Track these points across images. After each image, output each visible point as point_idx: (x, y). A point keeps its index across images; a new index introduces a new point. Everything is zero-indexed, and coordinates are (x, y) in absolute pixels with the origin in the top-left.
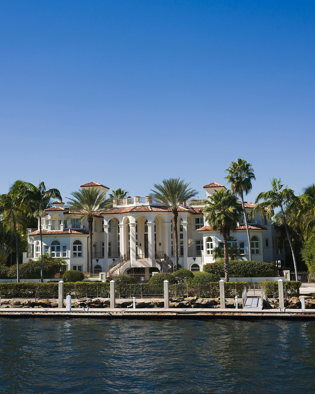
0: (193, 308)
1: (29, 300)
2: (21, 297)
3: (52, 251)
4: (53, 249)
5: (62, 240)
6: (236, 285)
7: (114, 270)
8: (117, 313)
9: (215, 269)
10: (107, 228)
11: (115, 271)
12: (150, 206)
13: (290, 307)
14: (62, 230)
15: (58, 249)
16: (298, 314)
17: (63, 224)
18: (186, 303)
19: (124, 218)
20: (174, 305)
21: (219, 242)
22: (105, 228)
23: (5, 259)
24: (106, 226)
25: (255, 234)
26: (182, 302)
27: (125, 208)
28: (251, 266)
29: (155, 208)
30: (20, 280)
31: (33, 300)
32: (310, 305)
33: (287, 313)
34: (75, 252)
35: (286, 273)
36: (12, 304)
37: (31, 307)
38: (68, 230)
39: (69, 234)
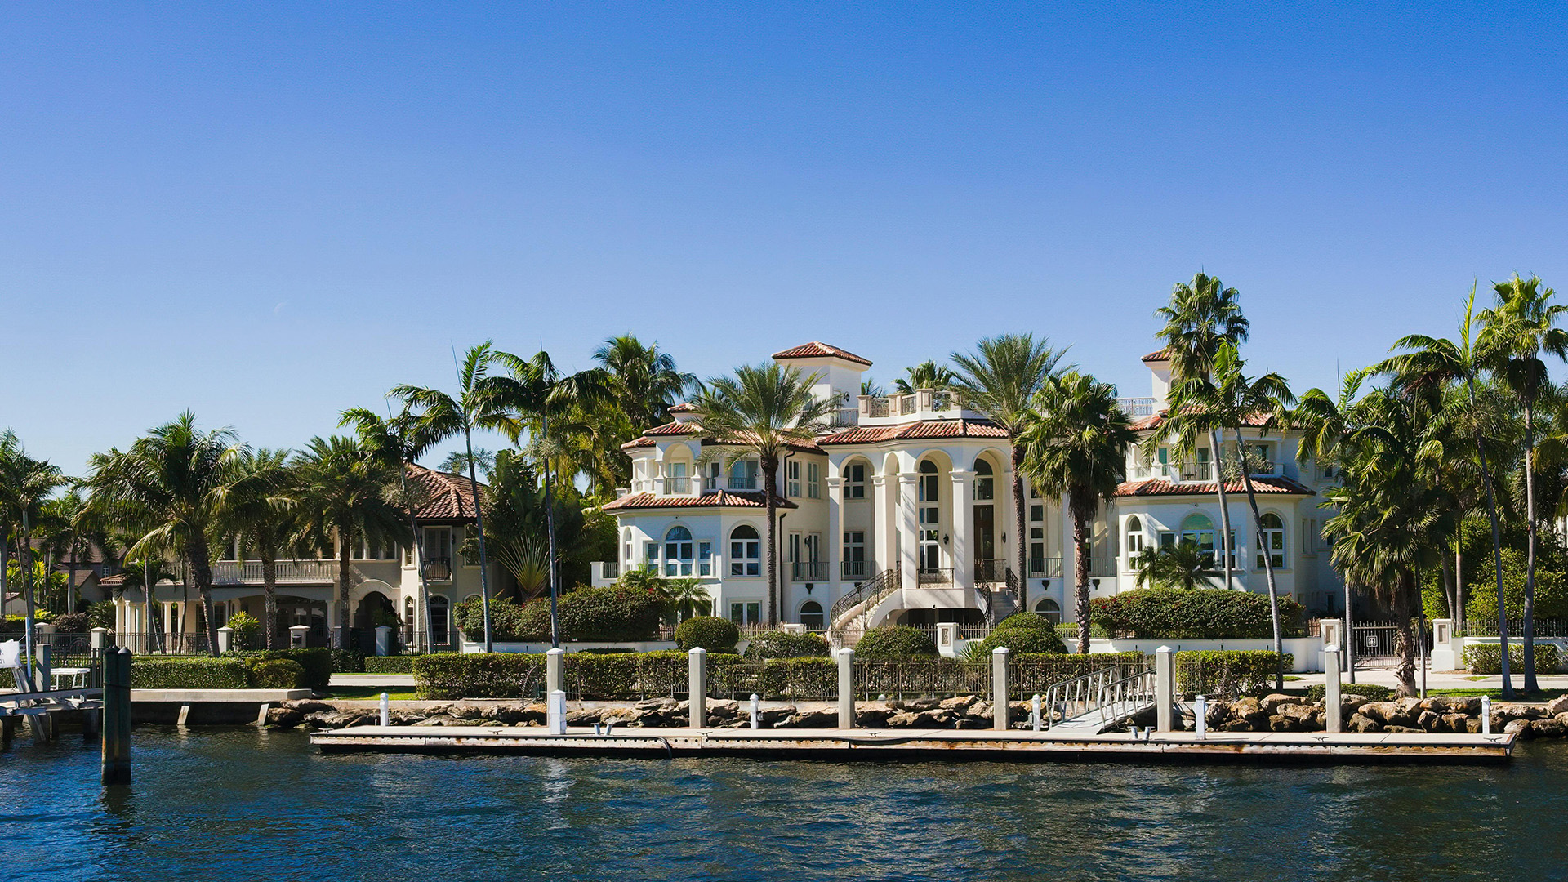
0: (960, 729)
1: (503, 703)
2: (487, 695)
3: (668, 558)
4: (671, 552)
5: (699, 526)
6: (1094, 662)
7: (853, 615)
8: (686, 741)
9: (1114, 614)
10: (837, 487)
11: (855, 620)
12: (964, 419)
13: (1229, 728)
14: (695, 493)
15: (687, 553)
16: (1183, 746)
17: (699, 477)
18: (940, 716)
19: (886, 455)
20: (906, 721)
21: (1159, 532)
22: (831, 487)
23: (538, 581)
24: (835, 482)
25: (1272, 508)
26: (927, 712)
27: (896, 425)
28: (1218, 606)
29: (978, 426)
30: (495, 645)
31: (514, 705)
32: (1286, 722)
33: (1152, 742)
34: (737, 561)
35: (1328, 628)
36: (456, 716)
37: (507, 725)
38: (717, 494)
39: (716, 505)
